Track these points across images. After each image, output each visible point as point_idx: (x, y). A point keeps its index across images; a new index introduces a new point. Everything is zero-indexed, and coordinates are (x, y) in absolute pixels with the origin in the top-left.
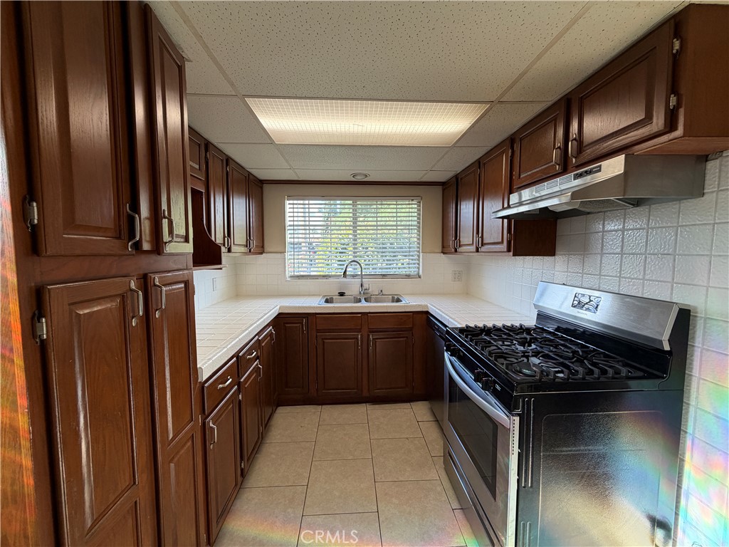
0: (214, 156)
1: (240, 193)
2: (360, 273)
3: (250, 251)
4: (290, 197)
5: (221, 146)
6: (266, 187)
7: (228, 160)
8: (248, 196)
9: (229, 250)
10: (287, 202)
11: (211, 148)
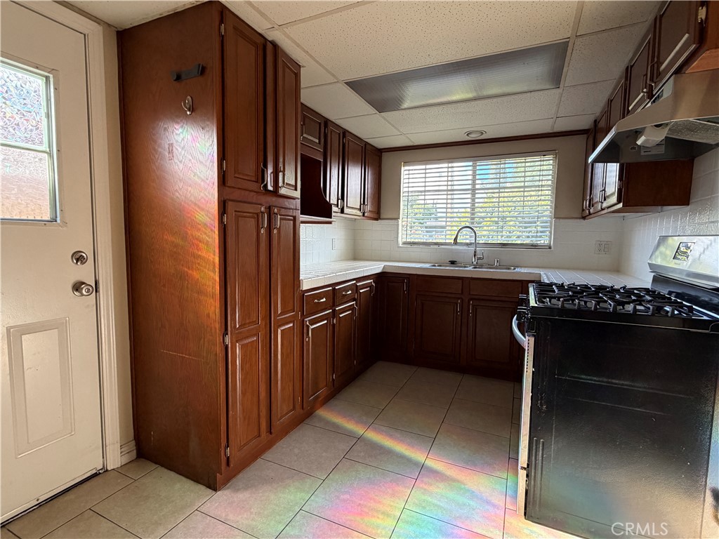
0: (332, 131)
1: (355, 162)
2: (474, 242)
3: (364, 215)
4: (406, 163)
5: (338, 122)
6: (385, 156)
7: (345, 133)
8: (364, 164)
9: (342, 211)
10: (403, 169)
11: (329, 123)
